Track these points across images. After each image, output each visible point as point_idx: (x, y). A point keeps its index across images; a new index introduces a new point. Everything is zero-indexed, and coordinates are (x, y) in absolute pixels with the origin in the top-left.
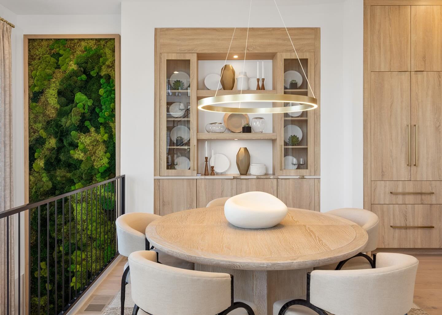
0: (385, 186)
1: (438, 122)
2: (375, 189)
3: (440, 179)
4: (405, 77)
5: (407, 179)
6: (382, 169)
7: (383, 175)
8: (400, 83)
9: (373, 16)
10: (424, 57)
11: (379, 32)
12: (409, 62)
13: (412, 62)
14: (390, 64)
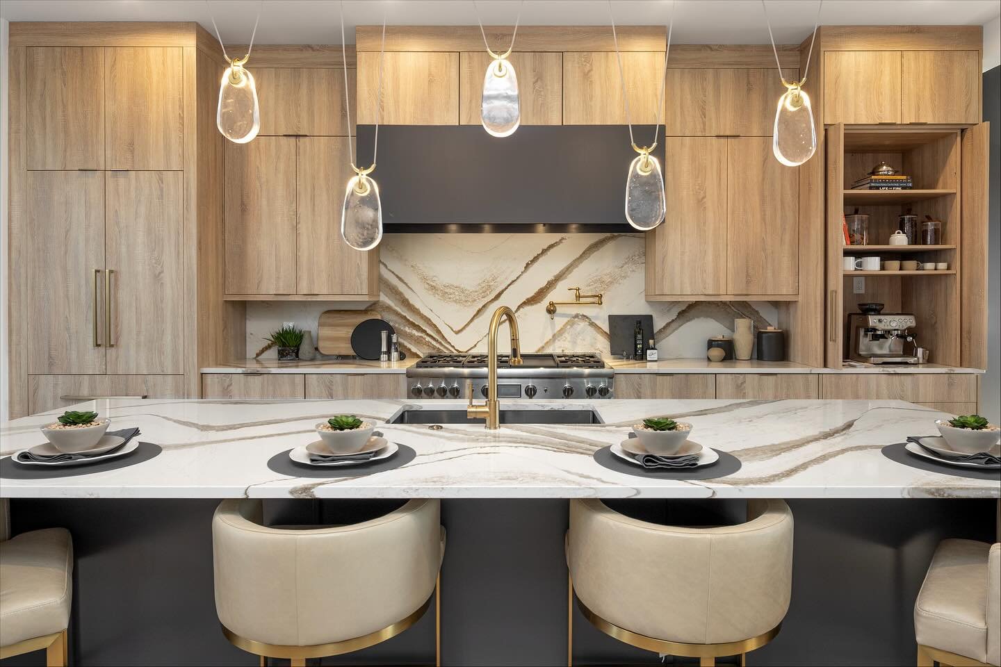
0: (56, 385)
1: (159, 265)
2: (35, 391)
3: (163, 372)
4: (94, 180)
5: (99, 371)
6: (49, 353)
7: (51, 365)
8: (84, 192)
9: (31, 67)
10: (132, 144)
11: (42, 95)
12: (101, 152)
13: (108, 152)
14: (65, 157)
